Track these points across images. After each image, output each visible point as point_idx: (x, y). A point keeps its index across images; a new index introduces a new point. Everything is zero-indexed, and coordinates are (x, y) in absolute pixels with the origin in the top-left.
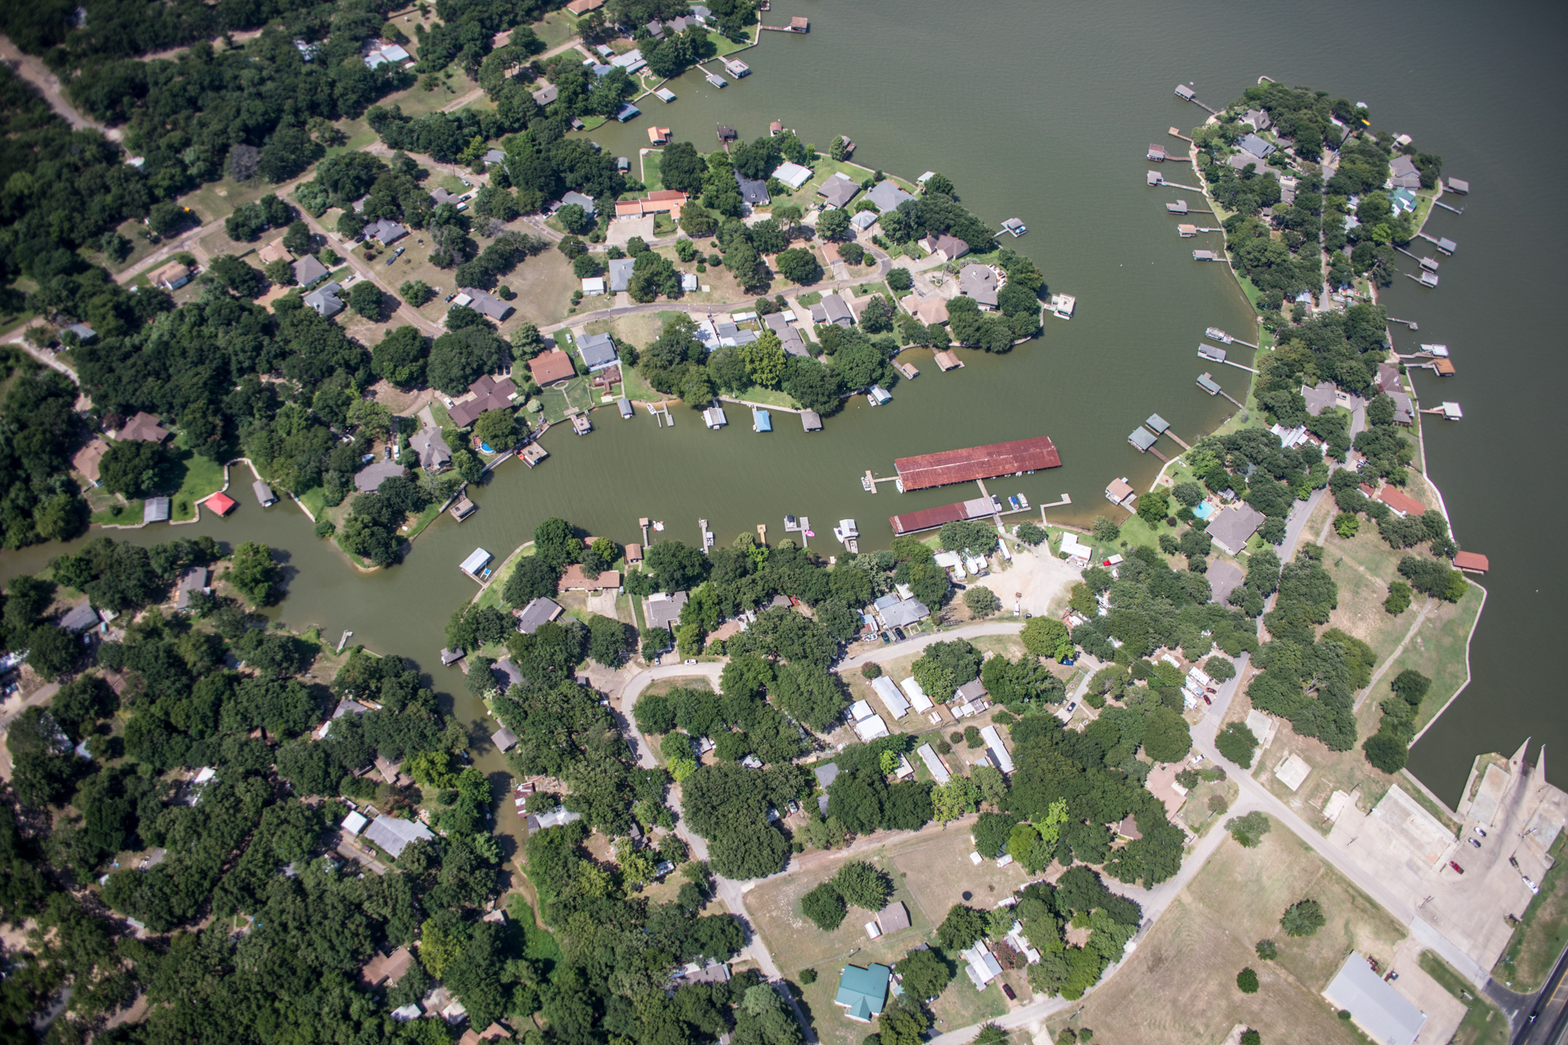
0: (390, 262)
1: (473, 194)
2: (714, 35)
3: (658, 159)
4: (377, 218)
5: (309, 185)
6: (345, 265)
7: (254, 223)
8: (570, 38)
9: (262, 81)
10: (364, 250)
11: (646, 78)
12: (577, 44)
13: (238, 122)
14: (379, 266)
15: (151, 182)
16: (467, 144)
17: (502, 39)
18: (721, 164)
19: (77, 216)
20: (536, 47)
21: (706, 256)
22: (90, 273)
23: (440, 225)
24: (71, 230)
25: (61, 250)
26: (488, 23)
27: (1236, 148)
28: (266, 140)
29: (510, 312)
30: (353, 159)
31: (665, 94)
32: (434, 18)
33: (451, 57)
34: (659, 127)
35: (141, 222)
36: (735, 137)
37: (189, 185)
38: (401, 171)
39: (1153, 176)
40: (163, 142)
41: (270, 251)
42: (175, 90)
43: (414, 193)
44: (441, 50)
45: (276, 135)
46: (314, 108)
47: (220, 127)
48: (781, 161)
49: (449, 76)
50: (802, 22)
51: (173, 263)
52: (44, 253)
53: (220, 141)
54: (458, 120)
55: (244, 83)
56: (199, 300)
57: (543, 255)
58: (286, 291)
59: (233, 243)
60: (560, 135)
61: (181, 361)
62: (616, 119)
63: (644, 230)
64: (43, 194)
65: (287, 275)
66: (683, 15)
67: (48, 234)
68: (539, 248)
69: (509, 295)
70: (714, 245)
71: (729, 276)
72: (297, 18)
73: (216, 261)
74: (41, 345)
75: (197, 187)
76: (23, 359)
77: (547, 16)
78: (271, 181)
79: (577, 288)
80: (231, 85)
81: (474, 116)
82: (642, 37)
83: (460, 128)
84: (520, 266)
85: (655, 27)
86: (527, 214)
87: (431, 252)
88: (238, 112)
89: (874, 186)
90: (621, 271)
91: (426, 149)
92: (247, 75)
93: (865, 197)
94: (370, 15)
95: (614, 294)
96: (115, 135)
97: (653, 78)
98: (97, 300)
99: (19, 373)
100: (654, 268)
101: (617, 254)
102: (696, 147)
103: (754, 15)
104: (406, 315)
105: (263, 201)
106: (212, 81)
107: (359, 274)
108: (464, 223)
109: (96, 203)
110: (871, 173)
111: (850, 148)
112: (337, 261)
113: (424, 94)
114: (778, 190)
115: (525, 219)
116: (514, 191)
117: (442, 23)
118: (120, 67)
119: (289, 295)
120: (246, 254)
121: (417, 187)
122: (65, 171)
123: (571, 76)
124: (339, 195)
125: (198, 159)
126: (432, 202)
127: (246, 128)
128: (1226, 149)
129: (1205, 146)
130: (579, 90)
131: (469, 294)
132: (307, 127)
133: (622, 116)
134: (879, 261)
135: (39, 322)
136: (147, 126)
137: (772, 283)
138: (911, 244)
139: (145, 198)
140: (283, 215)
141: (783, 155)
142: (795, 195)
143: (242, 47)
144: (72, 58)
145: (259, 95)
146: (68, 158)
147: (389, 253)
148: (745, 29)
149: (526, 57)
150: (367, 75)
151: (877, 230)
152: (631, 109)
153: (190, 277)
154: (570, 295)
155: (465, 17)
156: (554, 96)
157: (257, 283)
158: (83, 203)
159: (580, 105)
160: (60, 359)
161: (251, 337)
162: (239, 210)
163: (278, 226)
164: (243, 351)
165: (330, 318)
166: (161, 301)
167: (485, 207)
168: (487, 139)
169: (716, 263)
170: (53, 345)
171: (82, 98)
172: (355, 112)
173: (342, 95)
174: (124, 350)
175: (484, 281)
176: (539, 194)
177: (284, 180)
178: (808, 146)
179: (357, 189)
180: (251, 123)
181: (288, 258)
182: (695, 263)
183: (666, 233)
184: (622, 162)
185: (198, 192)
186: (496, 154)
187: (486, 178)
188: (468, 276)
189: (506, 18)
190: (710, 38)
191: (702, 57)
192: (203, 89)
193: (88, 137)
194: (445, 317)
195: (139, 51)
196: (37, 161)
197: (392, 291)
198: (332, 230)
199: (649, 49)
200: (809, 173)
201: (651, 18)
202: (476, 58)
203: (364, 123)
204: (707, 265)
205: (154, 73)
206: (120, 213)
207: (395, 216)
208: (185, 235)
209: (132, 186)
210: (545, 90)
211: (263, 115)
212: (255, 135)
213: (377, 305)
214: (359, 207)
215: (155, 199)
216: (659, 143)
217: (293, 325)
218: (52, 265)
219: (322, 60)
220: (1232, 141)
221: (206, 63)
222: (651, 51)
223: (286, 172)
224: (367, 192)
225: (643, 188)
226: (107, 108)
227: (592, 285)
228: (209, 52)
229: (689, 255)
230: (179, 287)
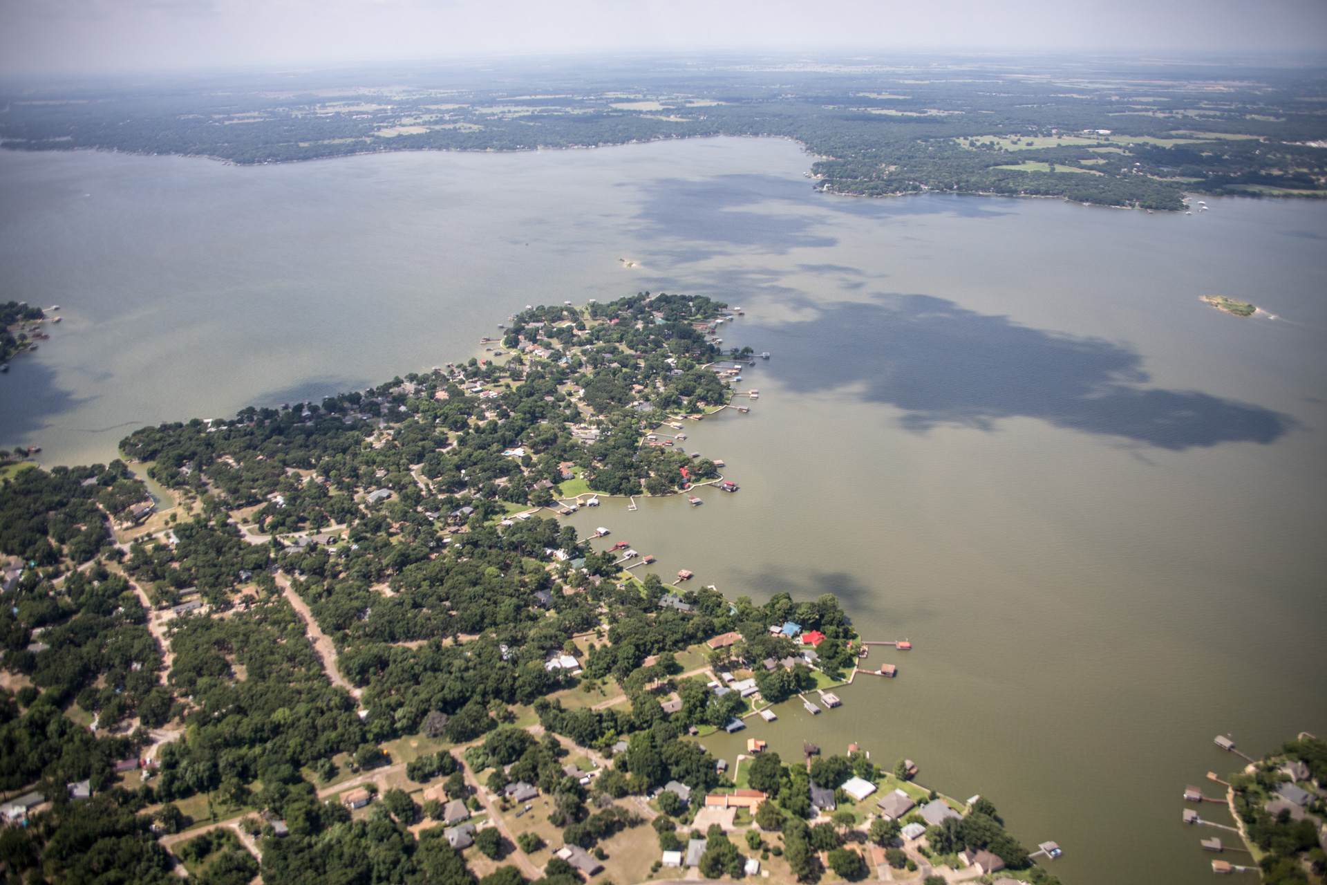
0: (518, 815)
1: (597, 773)
2: (817, 673)
3: (750, 764)
4: (518, 780)
5: (478, 748)
6: (484, 811)
7: (427, 770)
8: (703, 665)
9: (467, 669)
10: (501, 803)
11: (756, 701)
12: (708, 670)
13: (440, 695)
14: (509, 816)
15: (367, 728)
16: (602, 734)
17: (650, 661)
18: (800, 773)
19: (308, 743)
20: (674, 669)
21: (771, 846)
22: (301, 786)
23: (562, 792)
24: (301, 753)
25: (288, 765)
26: (642, 648)
27: (1274, 794)
28: (458, 711)
29: (599, 870)
30: (513, 733)
31: (768, 715)
32: (606, 641)
33: (608, 669)
34: (757, 739)
35: (351, 755)
36: (818, 752)
37: (393, 734)
38: (546, 747)
39: (1188, 814)
40: (384, 702)
41: (433, 791)
42: (406, 668)
43: (551, 765)
44: (602, 664)
45: (465, 708)
46: (497, 693)
47: (427, 696)
48: (851, 776)
49: (604, 683)
50: (890, 668)
51: (361, 788)
52: (276, 766)
53: (423, 707)
54: (600, 715)
55: (453, 670)
56: (367, 819)
57: (639, 829)
58: (434, 824)
59: (409, 782)
60: (675, 736)
61: (336, 861)
62: (724, 729)
63: (726, 821)
64: (293, 724)
65: (438, 811)
66: (793, 655)
67: (285, 753)
68: (636, 822)
69: (602, 856)
70: (780, 838)
71: (787, 867)
72: (506, 629)
73: (389, 792)
74: (248, 831)
75: (399, 737)
76: (232, 840)
77: (690, 648)
78: (451, 742)
79: (659, 859)
80: (445, 670)
81: (613, 714)
82: (758, 669)
83: (600, 721)
84: (618, 835)
85: (770, 663)
86: (635, 794)
87: (551, 813)
88: (443, 688)
89: (926, 803)
90: (696, 849)
91: (570, 733)
92: (458, 663)
93: (917, 812)
94: (558, 633)
95: (688, 867)
96: (357, 693)
97: (762, 702)
98: (296, 805)
99: (225, 849)
100: (723, 849)
101: (698, 835)
102: (781, 757)
103: (851, 660)
104: (518, 858)
105: (439, 754)
106: (433, 665)
107: (492, 820)
108: (582, 793)
109: (323, 738)
110: (927, 792)
111: (913, 771)
112: (478, 807)
113: (583, 694)
114: (845, 799)
115: (632, 798)
116: (628, 776)
117: (609, 644)
118: (377, 648)
119: (436, 827)
120: (415, 792)
121: (556, 762)
122: (313, 711)
123: (693, 693)
124: (496, 758)
125: (404, 717)
126: (563, 774)
127: (444, 701)
128: (1263, 794)
129: (1241, 790)
130: (698, 704)
131: (571, 850)
132: (488, 706)
133: (730, 728)
134: (921, 868)
135: (254, 815)
136: (378, 689)
137: (823, 876)
138: (952, 856)
139: (358, 739)
140: (450, 767)
141: (855, 772)
142: (858, 805)
143: (461, 645)
144: (350, 639)
145: (462, 678)
146: (319, 704)
147: (520, 808)
148: (841, 670)
149: (663, 675)
150: (542, 674)
151: (923, 842)
152: (738, 723)
153: (369, 801)
154: (652, 864)
155: (626, 642)
156: (679, 707)
157: (413, 813)
158: (316, 735)
159: (698, 715)
160: (257, 844)
161: (393, 852)
162: (420, 758)
163: (445, 774)
164: (384, 862)
165: (458, 851)
166: (343, 815)
167: (602, 784)
168: (619, 733)
169: (778, 853)
170: (256, 833)
171: (344, 665)
172: (528, 699)
173: (520, 687)
174: (301, 845)
175: (585, 841)
176: (646, 779)
177: (461, 742)
178: (876, 765)
179: (510, 756)
180: (449, 697)
181: (443, 799)
182: (761, 852)
183: (742, 824)
184: (721, 764)
185: (398, 741)
186: (622, 745)
187: (610, 764)
188: (572, 835)
189: (656, 646)
190: (812, 675)
191: (804, 689)
192: (425, 669)
193: (338, 692)
194: (546, 865)
195: (394, 639)
196: (298, 702)
197: (513, 839)
198: (481, 784)
199: (761, 679)
200: (873, 788)
201: (769, 655)
202: (627, 672)
203: (531, 709)
204: (771, 855)
205: (396, 654)
206: (338, 747)
207: (531, 781)
208: (377, 770)
209: (351, 729)
210: (673, 703)
211: (459, 693)
212: (449, 706)
213: (497, 846)
214: (507, 770)
215: (364, 740)
216: (754, 752)
217: (427, 849)
218: (278, 775)
219: (514, 662)
220: (1270, 788)
221: (434, 652)
222: (762, 680)
223: (463, 736)
224: (517, 759)
225: (732, 786)
226: (358, 673)
227: (671, 858)
228: (438, 647)
229: (757, 844)
230: (359, 807)
